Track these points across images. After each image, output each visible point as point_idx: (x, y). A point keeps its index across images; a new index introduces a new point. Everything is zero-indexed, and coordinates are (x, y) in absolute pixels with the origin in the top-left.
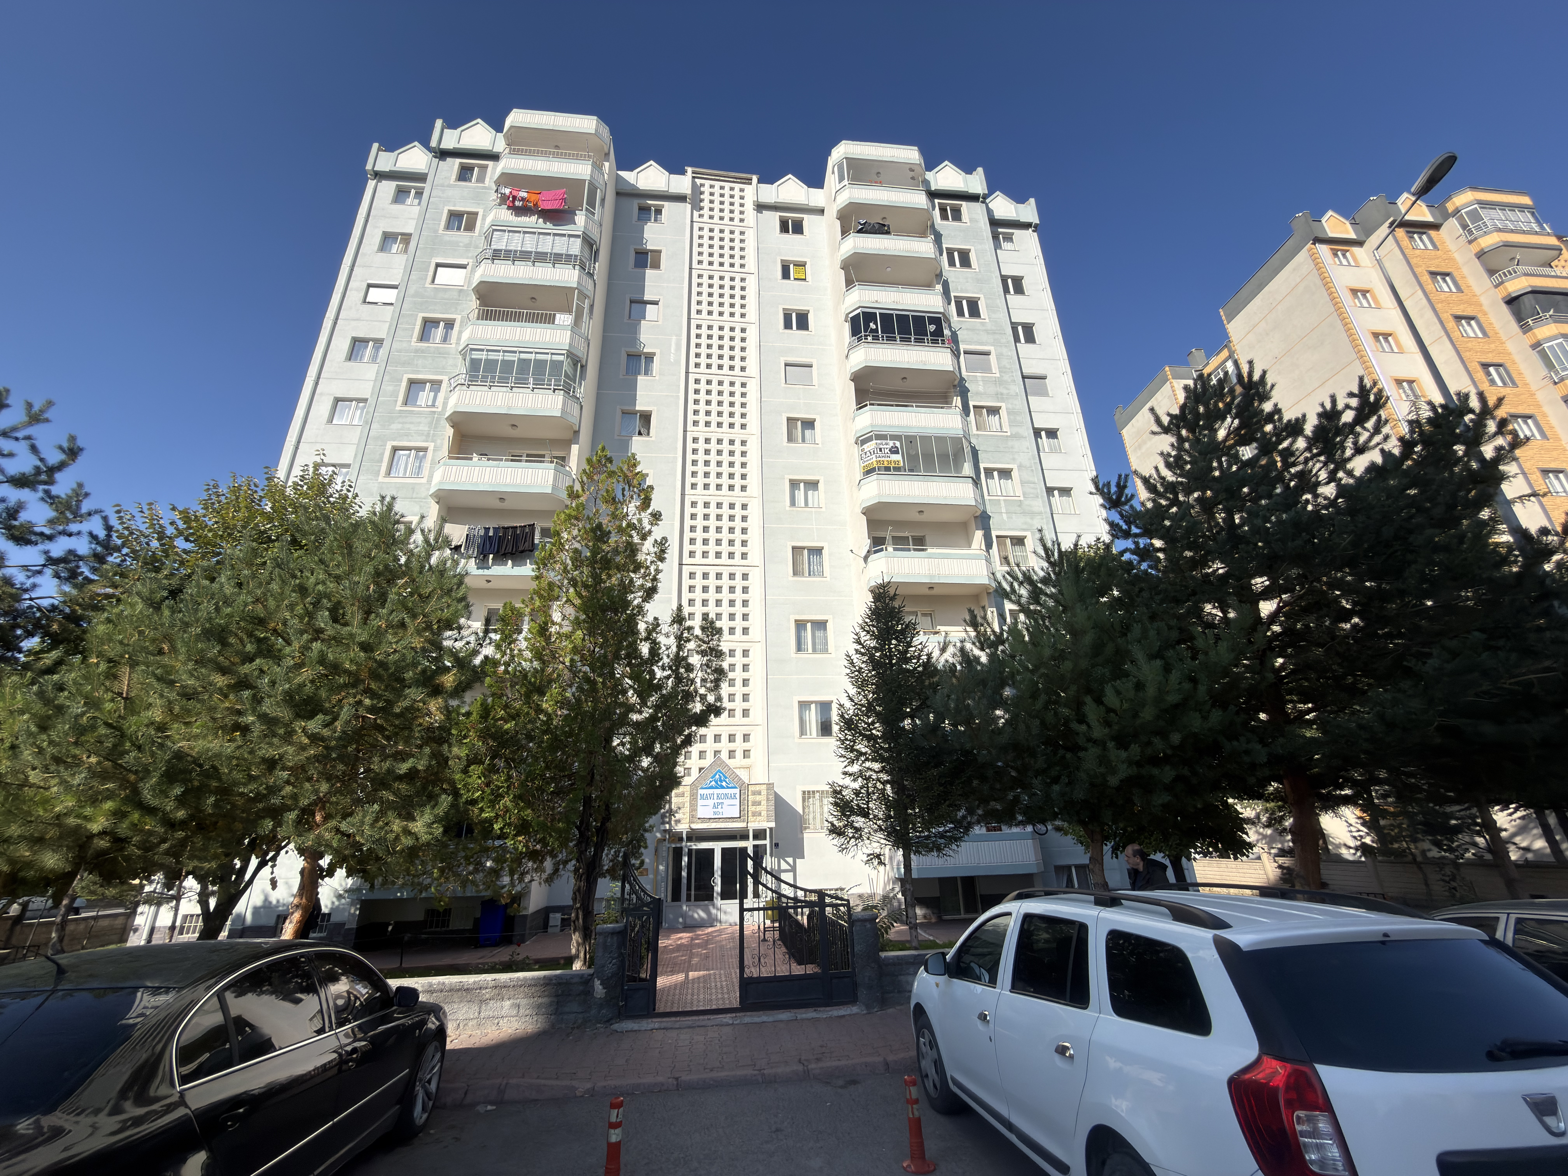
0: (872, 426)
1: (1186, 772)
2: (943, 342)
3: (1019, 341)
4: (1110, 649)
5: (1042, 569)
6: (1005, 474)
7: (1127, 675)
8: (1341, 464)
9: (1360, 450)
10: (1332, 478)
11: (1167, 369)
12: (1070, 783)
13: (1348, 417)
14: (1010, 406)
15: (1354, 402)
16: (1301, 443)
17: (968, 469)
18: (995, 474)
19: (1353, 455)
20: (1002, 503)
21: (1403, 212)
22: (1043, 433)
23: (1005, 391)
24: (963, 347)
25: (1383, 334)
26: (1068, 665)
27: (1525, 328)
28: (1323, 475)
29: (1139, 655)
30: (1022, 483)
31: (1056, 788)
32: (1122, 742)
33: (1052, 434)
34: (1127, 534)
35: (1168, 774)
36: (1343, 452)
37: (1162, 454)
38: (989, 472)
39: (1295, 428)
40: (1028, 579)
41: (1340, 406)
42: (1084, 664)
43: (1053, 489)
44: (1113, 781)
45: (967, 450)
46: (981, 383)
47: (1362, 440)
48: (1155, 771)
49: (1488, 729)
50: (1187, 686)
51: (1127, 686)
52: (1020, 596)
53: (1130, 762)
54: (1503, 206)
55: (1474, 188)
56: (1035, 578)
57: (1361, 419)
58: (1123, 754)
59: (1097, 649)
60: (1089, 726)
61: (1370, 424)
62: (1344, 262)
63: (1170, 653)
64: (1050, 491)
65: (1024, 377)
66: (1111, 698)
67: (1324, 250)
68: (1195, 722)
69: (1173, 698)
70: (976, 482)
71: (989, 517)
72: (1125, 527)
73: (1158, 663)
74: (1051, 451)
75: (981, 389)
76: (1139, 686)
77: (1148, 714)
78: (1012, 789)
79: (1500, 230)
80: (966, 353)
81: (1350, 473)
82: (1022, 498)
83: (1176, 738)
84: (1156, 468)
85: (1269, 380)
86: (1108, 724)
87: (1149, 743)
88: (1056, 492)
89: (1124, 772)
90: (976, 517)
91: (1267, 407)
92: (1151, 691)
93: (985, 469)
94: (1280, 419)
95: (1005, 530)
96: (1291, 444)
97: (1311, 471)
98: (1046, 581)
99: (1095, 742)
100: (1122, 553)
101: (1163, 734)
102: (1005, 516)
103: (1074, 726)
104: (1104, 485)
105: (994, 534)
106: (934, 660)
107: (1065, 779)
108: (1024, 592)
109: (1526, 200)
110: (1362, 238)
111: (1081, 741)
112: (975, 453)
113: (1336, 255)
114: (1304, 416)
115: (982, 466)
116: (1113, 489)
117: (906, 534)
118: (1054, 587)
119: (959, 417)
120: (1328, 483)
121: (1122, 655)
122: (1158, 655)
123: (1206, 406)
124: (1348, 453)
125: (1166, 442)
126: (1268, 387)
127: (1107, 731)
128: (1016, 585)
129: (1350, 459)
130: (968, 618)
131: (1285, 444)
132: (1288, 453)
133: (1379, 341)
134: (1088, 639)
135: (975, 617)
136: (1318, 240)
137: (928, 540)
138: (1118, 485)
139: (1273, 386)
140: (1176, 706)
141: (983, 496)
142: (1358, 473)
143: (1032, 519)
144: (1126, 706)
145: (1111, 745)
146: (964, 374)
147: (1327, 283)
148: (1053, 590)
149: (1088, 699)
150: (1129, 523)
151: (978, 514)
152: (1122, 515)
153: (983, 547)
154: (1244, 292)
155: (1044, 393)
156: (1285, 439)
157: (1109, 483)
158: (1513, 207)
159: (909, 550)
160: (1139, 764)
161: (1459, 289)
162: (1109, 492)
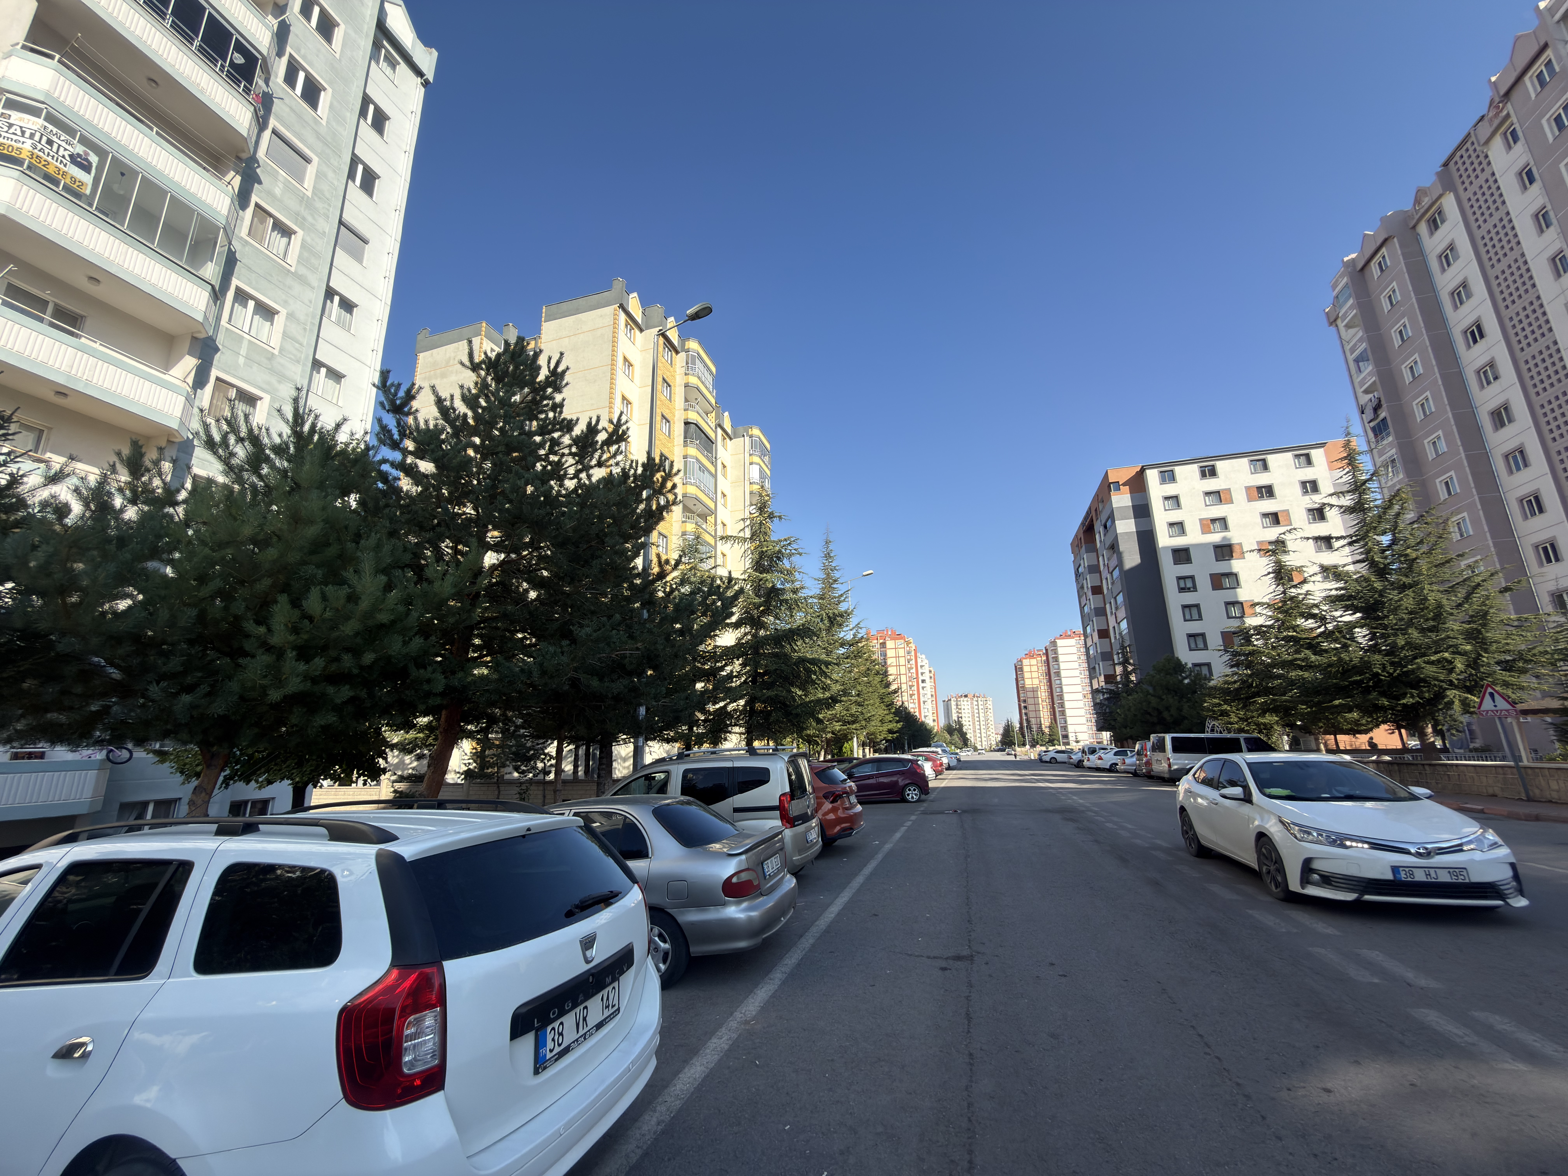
0: (48, 94)
1: (363, 694)
2: (247, 91)
3: (354, 181)
4: (332, 551)
5: (280, 435)
6: (266, 312)
7: (342, 582)
8: (587, 468)
9: (600, 464)
10: (576, 476)
11: (484, 324)
12: (209, 694)
13: (601, 437)
14: (308, 239)
15: (611, 428)
16: (566, 440)
17: (211, 270)
18: (251, 304)
19: (595, 466)
20: (245, 344)
21: (668, 327)
22: (337, 299)
23: (310, 219)
24: (273, 122)
25: (627, 401)
26: (272, 553)
27: (685, 444)
28: (571, 471)
29: (367, 564)
30: (285, 335)
31: (186, 698)
32: (304, 653)
33: (347, 306)
34: (395, 445)
35: (345, 692)
36: (591, 460)
37: (462, 387)
38: (242, 297)
39: (568, 426)
40: (254, 439)
41: (600, 427)
42: (293, 557)
43: (322, 365)
44: (275, 695)
45: (220, 249)
46: (281, 185)
47: (605, 457)
48: (331, 690)
49: (595, 683)
50: (401, 608)
51: (337, 594)
52: (232, 455)
53: (306, 677)
54: (706, 365)
55: (700, 344)
56: (266, 441)
57: (608, 443)
58: (302, 667)
59: (317, 546)
60: (269, 630)
61: (613, 448)
62: (629, 335)
63: (398, 573)
64: (317, 364)
65: (341, 223)
66: (313, 603)
67: (623, 317)
68: (395, 646)
69: (383, 617)
70: (217, 295)
71: (217, 350)
72: (396, 436)
73: (383, 578)
74: (338, 323)
75: (278, 191)
76: (353, 598)
77: (349, 628)
78: (104, 695)
79: (699, 378)
80: (274, 132)
81: (589, 477)
82: (276, 352)
83: (368, 658)
84: (452, 396)
85: (567, 378)
86: (295, 630)
87: (337, 659)
88: (323, 371)
89: (294, 685)
90: (194, 339)
91: (558, 398)
92: (364, 604)
93: (238, 289)
94: (561, 412)
95: (235, 376)
96: (560, 437)
97: (563, 465)
98: (278, 450)
99: (269, 649)
100: (384, 461)
101: (356, 652)
102: (241, 360)
103: (250, 626)
104: (392, 385)
105: (214, 373)
106: (21, 489)
107: (204, 688)
108: (241, 452)
109: (714, 370)
110: (643, 327)
111: (248, 645)
112: (231, 261)
113: (626, 326)
114: (578, 419)
115: (235, 282)
116: (401, 394)
117: (45, 295)
118: (289, 461)
119: (228, 201)
120: (571, 479)
121: (345, 559)
122: (385, 571)
123: (516, 367)
124: (594, 462)
125: (469, 379)
126: (564, 382)
127: (292, 638)
128: (232, 439)
129: (592, 467)
130: (126, 451)
131: (556, 435)
132: (555, 443)
133: (623, 403)
134: (312, 531)
135: (142, 455)
136: (622, 307)
137: (88, 323)
138: (408, 392)
139: (567, 384)
140: (382, 626)
141: (218, 318)
142: (594, 479)
143: (280, 382)
144: (328, 614)
145: (291, 654)
146: (261, 154)
147: (614, 342)
148: (286, 464)
149: (283, 599)
150: (403, 435)
151: (202, 336)
152: (399, 424)
153: (190, 380)
154: (564, 306)
155: (358, 257)
156: (557, 430)
157: (399, 385)
158: (709, 369)
159: (41, 320)
160: (314, 681)
161: (670, 400)
162: (396, 394)
